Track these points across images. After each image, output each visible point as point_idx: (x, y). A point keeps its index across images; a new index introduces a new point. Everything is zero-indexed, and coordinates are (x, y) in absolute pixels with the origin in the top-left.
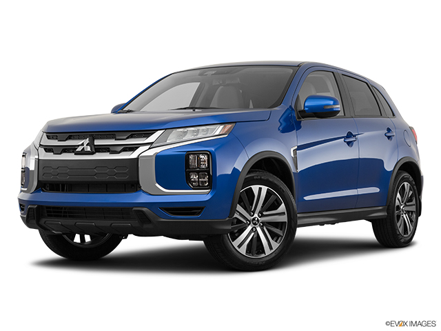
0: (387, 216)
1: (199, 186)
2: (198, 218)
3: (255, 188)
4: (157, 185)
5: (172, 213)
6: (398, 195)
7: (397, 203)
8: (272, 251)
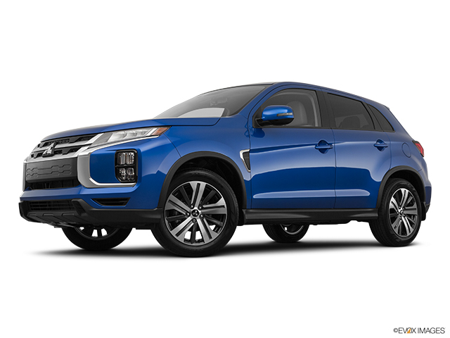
0: (378, 217)
1: (126, 179)
2: (124, 208)
3: (194, 184)
4: (91, 179)
5: (103, 204)
6: (393, 199)
7: (391, 206)
8: (211, 240)
